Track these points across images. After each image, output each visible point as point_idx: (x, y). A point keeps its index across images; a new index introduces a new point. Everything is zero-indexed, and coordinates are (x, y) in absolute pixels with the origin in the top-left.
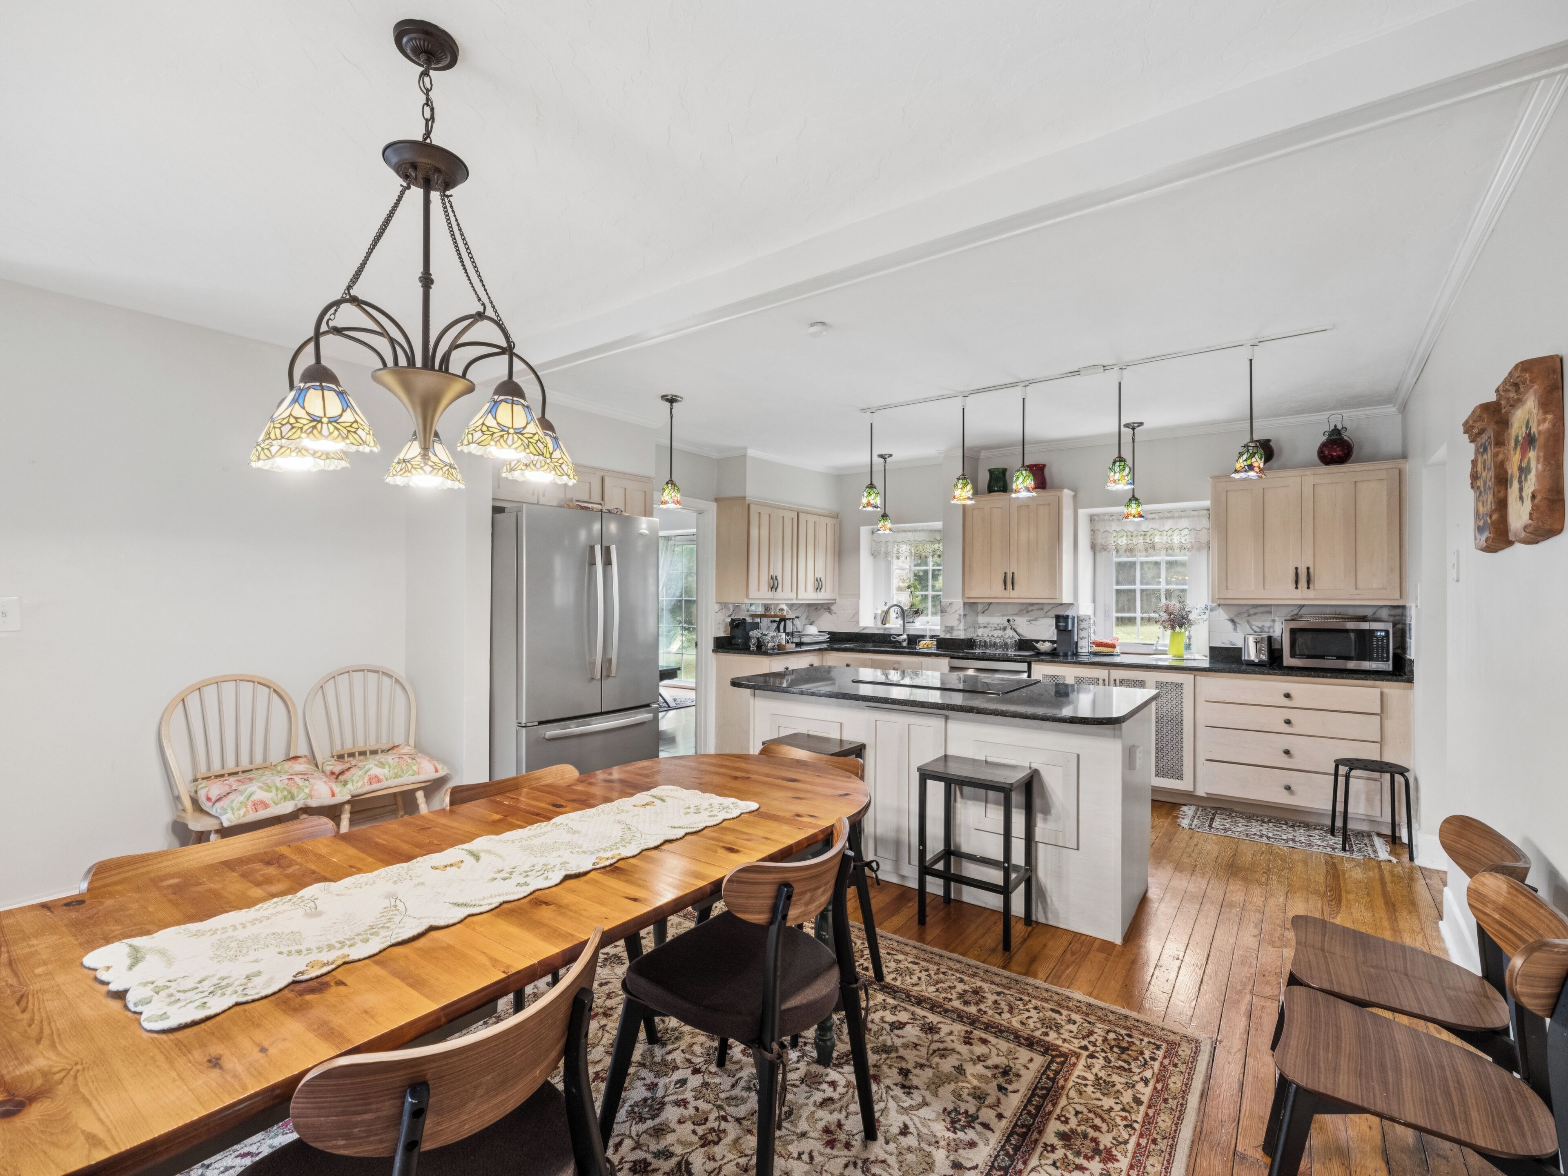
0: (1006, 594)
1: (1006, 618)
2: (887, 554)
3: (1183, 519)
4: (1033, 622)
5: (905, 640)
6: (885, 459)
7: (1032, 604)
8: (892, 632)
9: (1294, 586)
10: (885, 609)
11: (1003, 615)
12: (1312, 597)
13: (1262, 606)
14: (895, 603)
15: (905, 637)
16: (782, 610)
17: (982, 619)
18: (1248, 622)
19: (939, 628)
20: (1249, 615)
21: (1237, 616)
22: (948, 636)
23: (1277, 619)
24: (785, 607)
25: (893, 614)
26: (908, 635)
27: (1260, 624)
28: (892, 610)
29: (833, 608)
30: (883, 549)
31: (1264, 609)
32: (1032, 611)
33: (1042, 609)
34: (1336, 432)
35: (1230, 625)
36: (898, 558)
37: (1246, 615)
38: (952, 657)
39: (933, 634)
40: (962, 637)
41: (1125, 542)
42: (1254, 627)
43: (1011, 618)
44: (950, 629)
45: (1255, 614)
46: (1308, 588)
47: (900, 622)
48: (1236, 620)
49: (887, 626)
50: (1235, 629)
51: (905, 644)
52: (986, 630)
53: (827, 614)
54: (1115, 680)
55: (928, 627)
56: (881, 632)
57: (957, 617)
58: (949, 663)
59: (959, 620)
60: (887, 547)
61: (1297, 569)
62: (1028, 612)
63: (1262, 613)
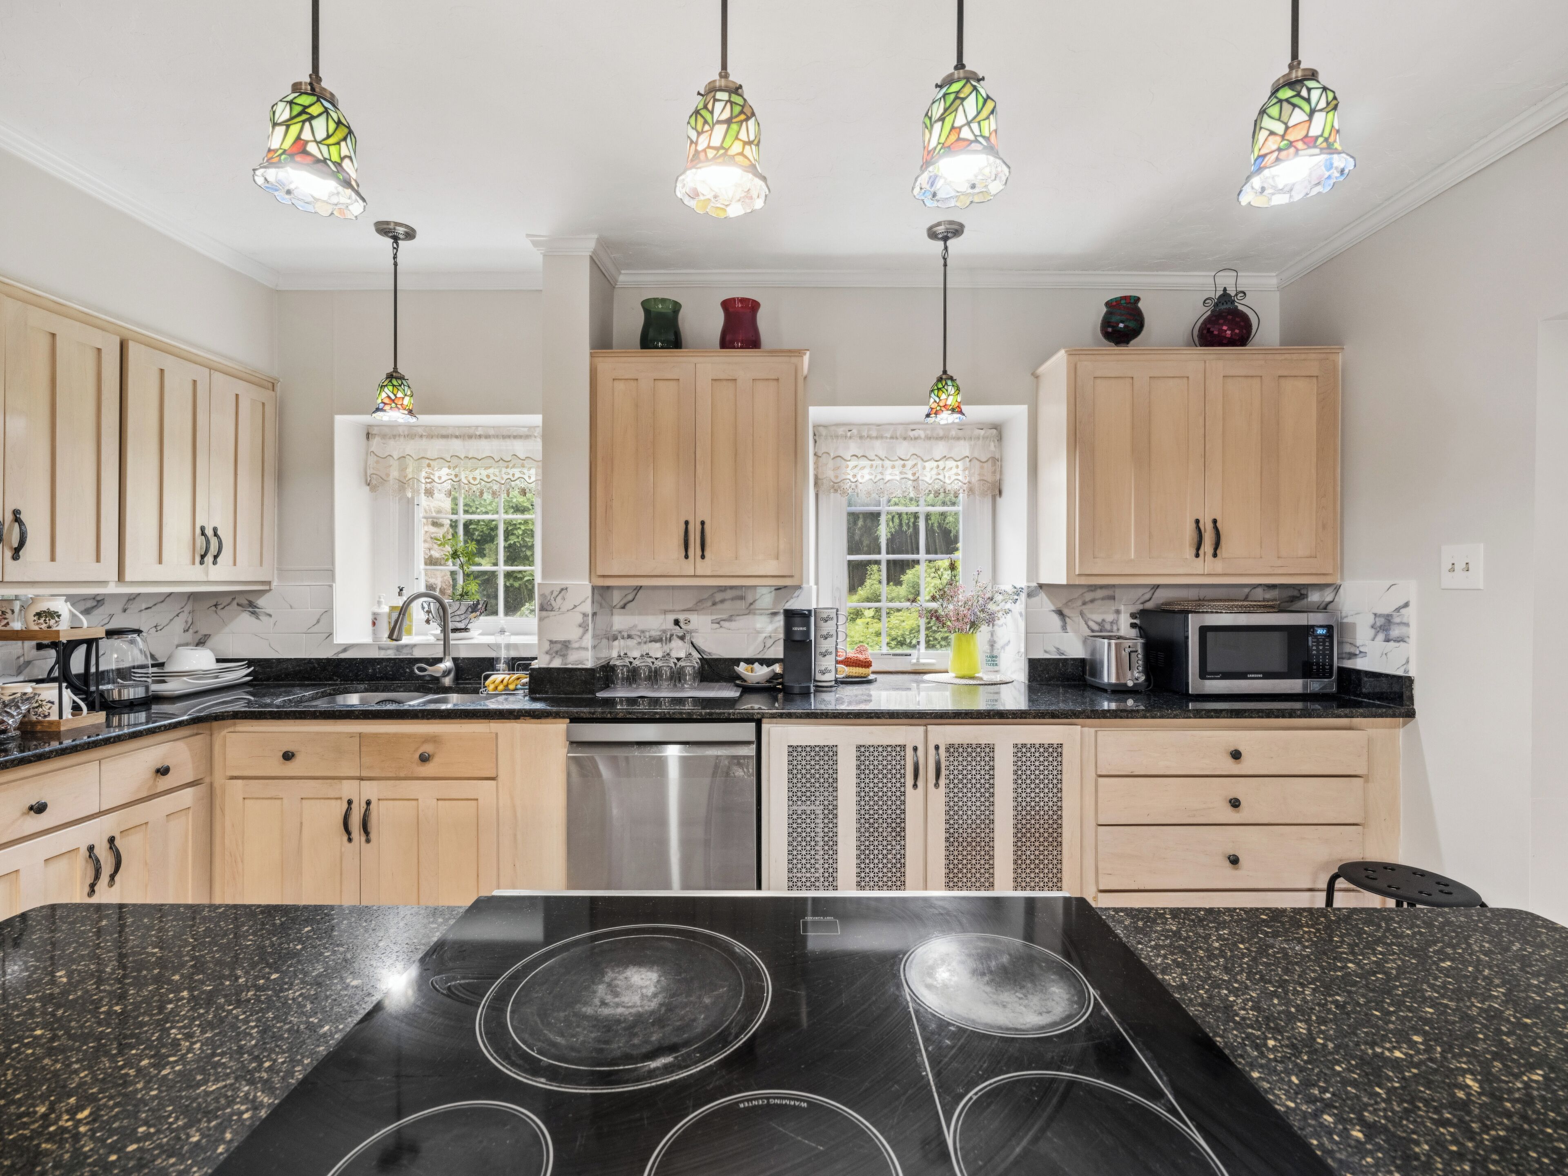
0: (688, 568)
1: (671, 618)
2: (403, 484)
3: (962, 442)
4: (725, 624)
5: (446, 673)
6: (396, 239)
7: (723, 589)
8: (417, 654)
9: (1194, 552)
10: (400, 602)
11: (665, 612)
12: (1219, 570)
13: (1102, 587)
14: (423, 589)
15: (448, 664)
16: (51, 614)
17: (620, 621)
18: (1082, 614)
19: (533, 640)
20: (1084, 603)
21: (1066, 604)
22: (557, 663)
23: (1122, 608)
24: (63, 607)
25: (417, 612)
26: (455, 660)
27: (1099, 618)
28: (416, 606)
29: (261, 602)
30: (394, 473)
31: (1105, 593)
32: (722, 601)
33: (742, 598)
34: (1225, 297)
35: (1056, 620)
36: (429, 493)
37: (1080, 603)
38: (575, 720)
39: (514, 654)
40: (589, 665)
41: (867, 477)
42: (1091, 624)
43: (681, 617)
44: (564, 647)
45: (1092, 601)
46: (1215, 555)
47: (435, 629)
48: (1066, 611)
49: (405, 640)
50: (1064, 628)
51: (447, 681)
52: (630, 642)
53: (245, 618)
54: (937, 748)
55: (502, 640)
56: (391, 654)
57: (579, 619)
58: (568, 732)
59: (583, 626)
60: (403, 469)
61: (1197, 522)
62: (714, 604)
63: (1103, 599)
